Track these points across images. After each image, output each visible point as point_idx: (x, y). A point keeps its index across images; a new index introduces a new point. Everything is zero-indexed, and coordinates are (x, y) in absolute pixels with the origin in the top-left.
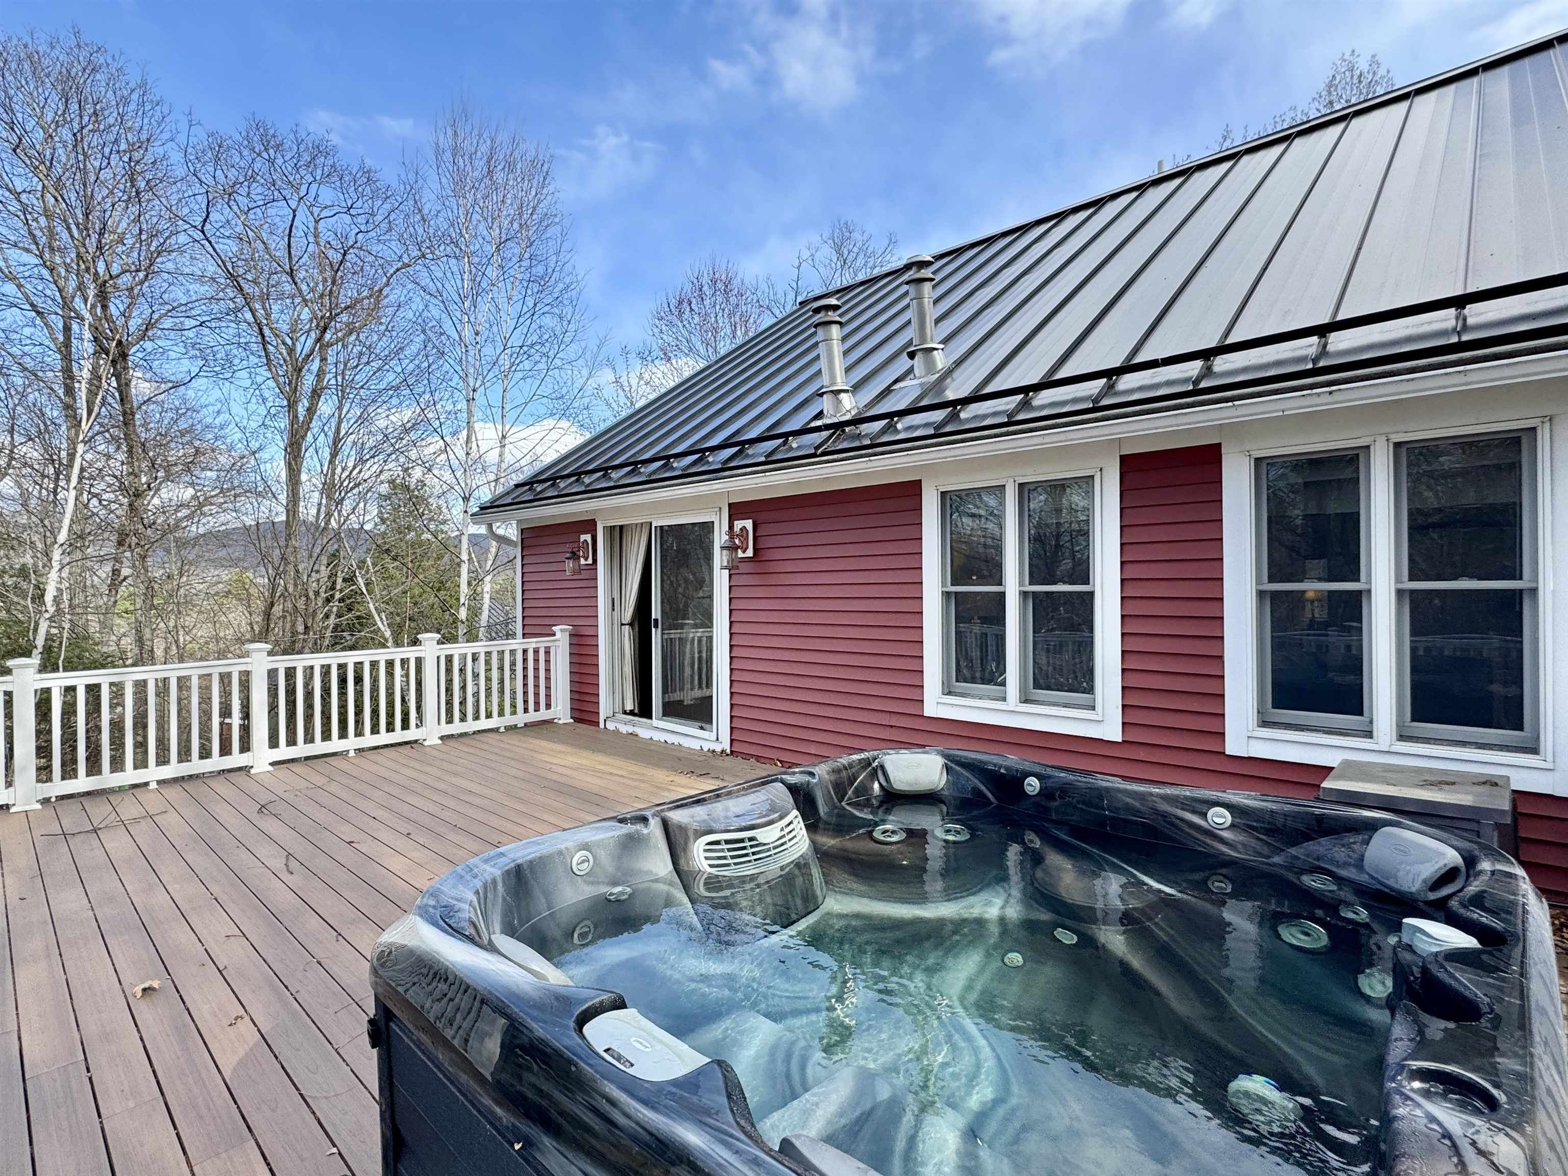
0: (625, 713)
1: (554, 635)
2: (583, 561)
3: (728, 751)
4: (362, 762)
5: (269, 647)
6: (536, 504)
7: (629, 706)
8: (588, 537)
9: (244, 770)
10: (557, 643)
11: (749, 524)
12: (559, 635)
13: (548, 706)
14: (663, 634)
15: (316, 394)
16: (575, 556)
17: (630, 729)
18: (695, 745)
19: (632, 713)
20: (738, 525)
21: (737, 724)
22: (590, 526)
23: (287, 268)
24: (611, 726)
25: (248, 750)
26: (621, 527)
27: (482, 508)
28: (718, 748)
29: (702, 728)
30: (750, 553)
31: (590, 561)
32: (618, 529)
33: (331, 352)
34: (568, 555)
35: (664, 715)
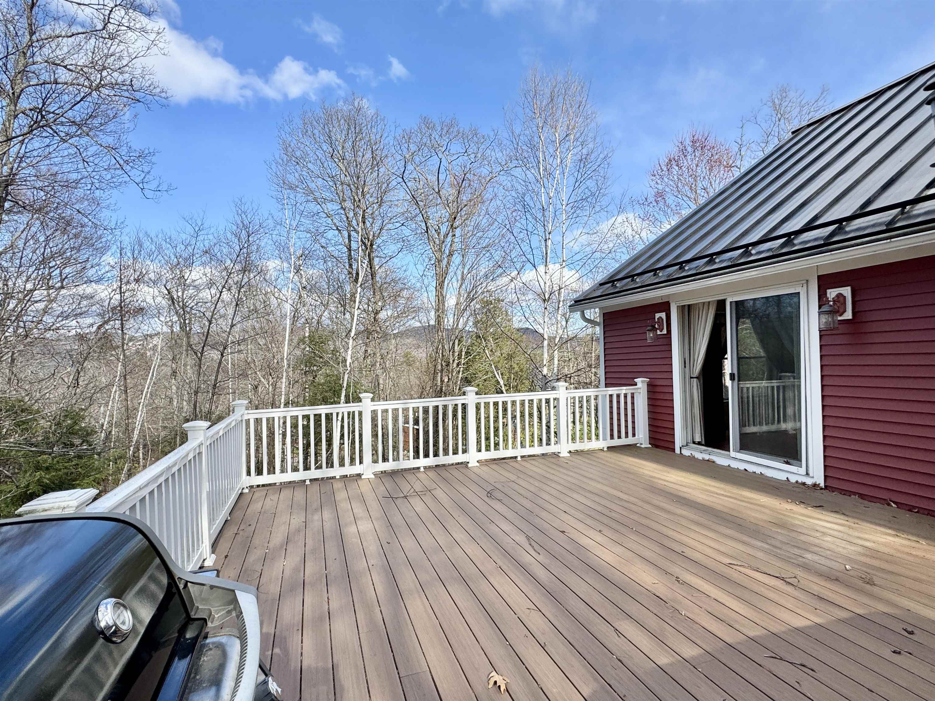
0: (694, 443)
1: (636, 385)
2: (659, 332)
3: (822, 485)
4: (524, 463)
5: (476, 389)
6: (622, 294)
7: (698, 439)
8: (663, 315)
9: (465, 464)
10: (639, 391)
11: (847, 291)
12: (639, 385)
13: (634, 435)
14: (738, 384)
15: (451, 255)
16: (654, 329)
17: (707, 457)
18: (782, 476)
19: (699, 443)
20: (832, 293)
21: (831, 463)
22: (665, 306)
23: (437, 190)
24: (686, 452)
25: (466, 452)
26: (689, 306)
27: (576, 302)
28: (809, 481)
29: (787, 463)
30: (848, 315)
31: (665, 332)
32: (686, 309)
33: (458, 232)
34: (649, 328)
35: (741, 449)
